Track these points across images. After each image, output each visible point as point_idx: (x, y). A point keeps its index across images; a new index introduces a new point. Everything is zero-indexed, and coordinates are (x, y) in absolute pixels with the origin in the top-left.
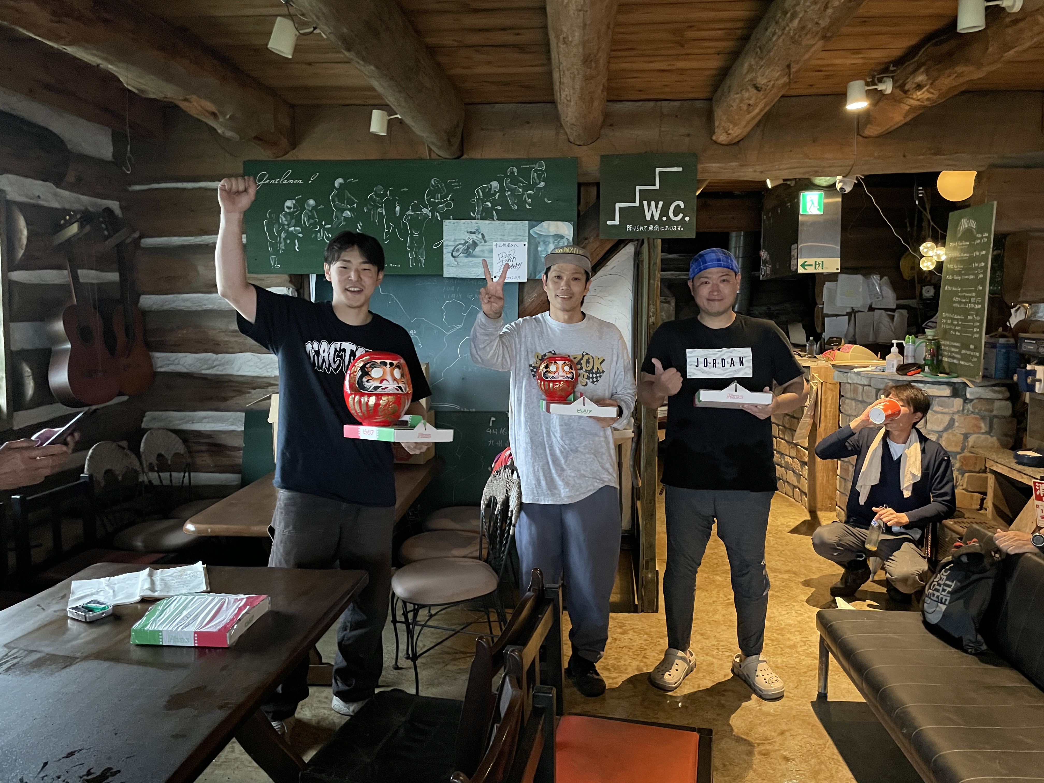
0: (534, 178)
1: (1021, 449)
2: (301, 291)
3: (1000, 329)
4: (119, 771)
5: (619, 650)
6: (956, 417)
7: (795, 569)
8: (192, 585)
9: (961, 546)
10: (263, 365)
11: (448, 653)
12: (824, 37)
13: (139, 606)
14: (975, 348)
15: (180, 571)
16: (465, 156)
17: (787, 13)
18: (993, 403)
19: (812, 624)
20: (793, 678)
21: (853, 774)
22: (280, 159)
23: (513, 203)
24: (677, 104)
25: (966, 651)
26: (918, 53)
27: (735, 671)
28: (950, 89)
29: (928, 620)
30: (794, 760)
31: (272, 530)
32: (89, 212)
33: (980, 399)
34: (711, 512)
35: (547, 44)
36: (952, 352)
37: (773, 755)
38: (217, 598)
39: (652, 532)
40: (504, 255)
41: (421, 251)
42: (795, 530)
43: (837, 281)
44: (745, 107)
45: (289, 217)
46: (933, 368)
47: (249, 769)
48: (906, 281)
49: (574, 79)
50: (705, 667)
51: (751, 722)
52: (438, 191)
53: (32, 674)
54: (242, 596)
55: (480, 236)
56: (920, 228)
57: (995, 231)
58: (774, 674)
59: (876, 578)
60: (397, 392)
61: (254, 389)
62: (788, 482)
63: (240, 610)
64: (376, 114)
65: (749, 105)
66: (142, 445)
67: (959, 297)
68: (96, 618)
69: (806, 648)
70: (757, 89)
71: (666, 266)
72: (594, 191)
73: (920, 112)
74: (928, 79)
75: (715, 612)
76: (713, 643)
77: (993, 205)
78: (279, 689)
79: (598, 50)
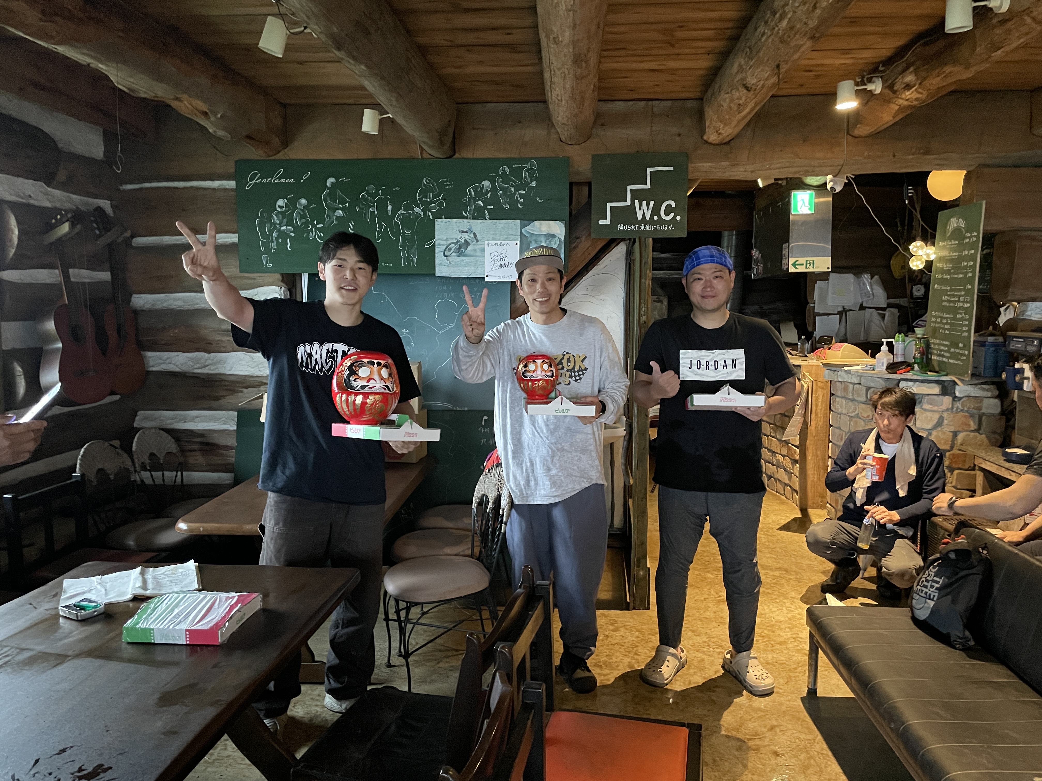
0: (525, 177)
1: (1009, 446)
2: (294, 290)
3: (991, 328)
4: (111, 768)
5: (611, 647)
6: (945, 415)
7: (786, 566)
8: (183, 583)
9: (949, 542)
10: (255, 364)
11: (440, 651)
12: (813, 38)
13: (131, 605)
14: (965, 346)
15: (172, 570)
16: (457, 155)
17: (776, 14)
18: (982, 400)
19: (802, 621)
20: (784, 674)
21: (842, 768)
22: (271, 158)
23: (505, 203)
24: (669, 103)
25: (954, 647)
26: (907, 53)
27: (726, 667)
28: (939, 89)
29: (917, 617)
30: (783, 755)
31: (262, 528)
32: (81, 210)
33: (968, 397)
34: (705, 511)
35: (538, 44)
36: (941, 351)
37: (763, 750)
38: (210, 595)
39: (643, 530)
40: (496, 254)
41: (413, 250)
42: (786, 528)
43: (828, 280)
44: (735, 107)
45: (280, 216)
46: (922, 367)
47: (242, 766)
48: (896, 279)
49: (564, 78)
50: (696, 664)
51: (741, 718)
52: (431, 190)
53: (24, 671)
54: (233, 594)
55: (472, 235)
56: (911, 227)
57: (984, 230)
58: (764, 671)
59: (866, 575)
60: (384, 391)
61: (247, 388)
62: (779, 480)
63: (232, 607)
64: (368, 113)
65: (739, 105)
66: (134, 445)
67: (948, 295)
68: (87, 617)
69: (796, 644)
70: (747, 89)
71: (657, 265)
72: (585, 190)
73: (909, 112)
74: (917, 79)
75: (707, 608)
76: (705, 639)
77: (981, 205)
78: (272, 685)
79: (588, 51)
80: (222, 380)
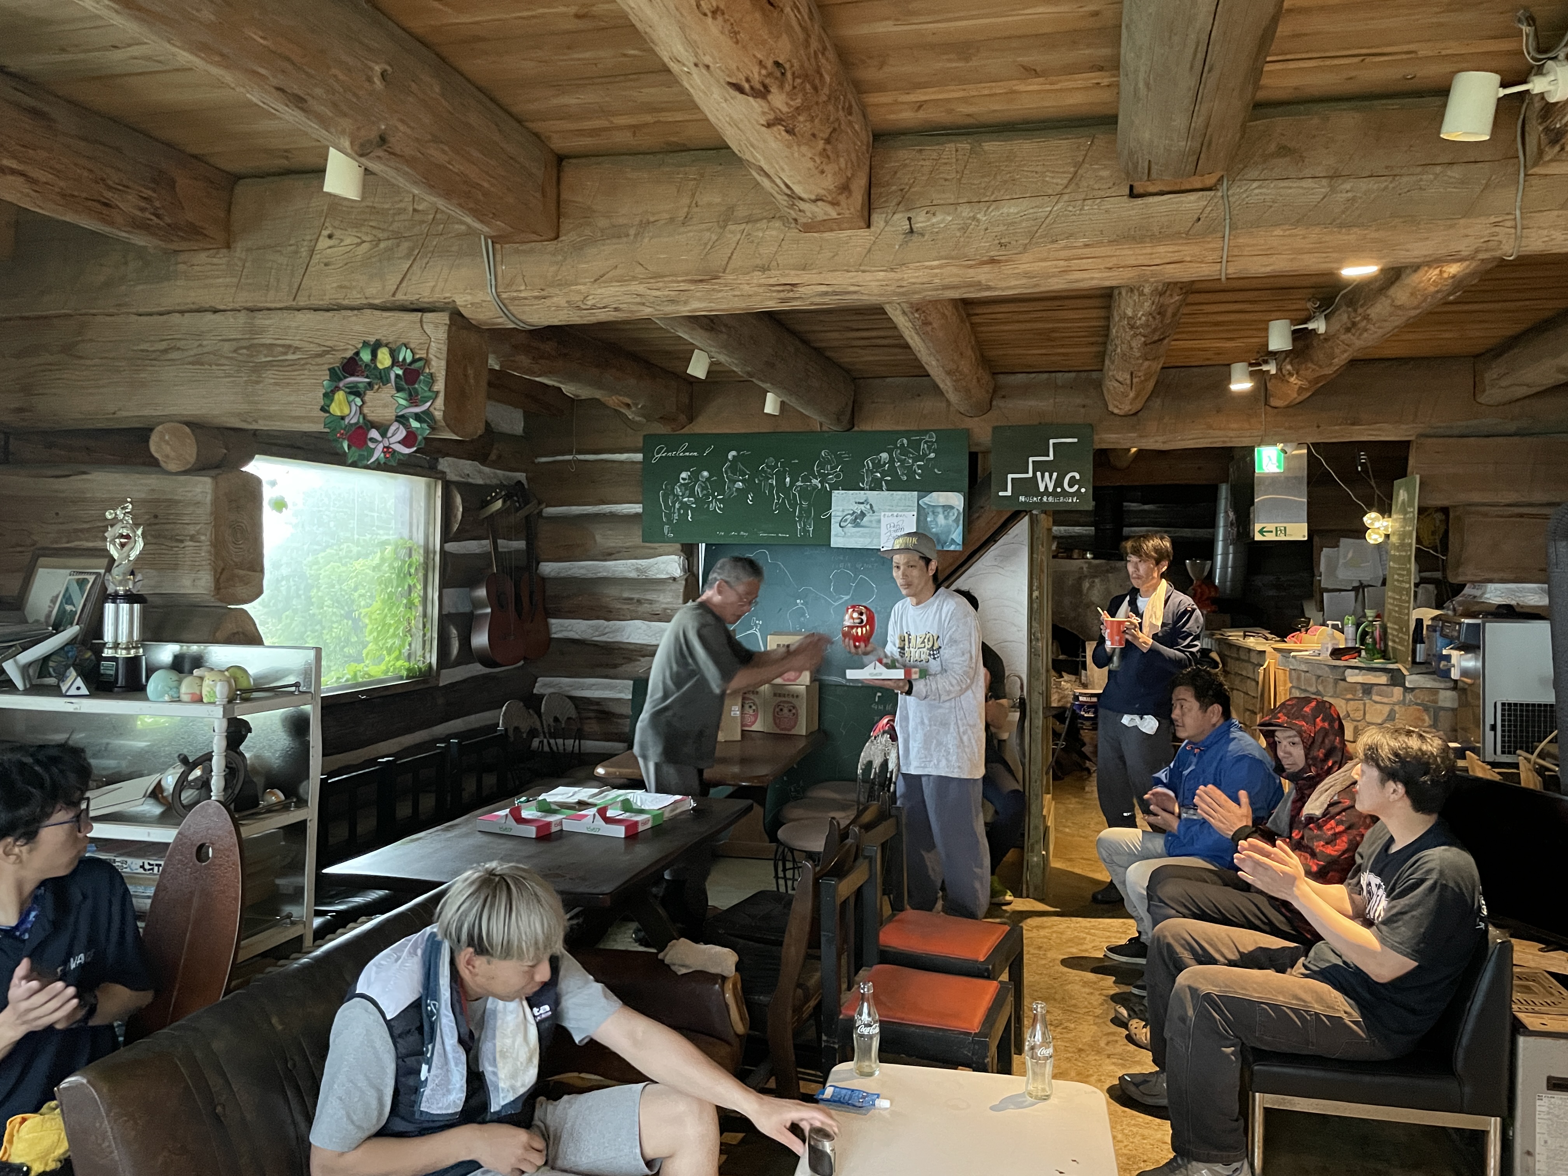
0: (924, 449)
2: (691, 559)
6: (1397, 708)
16: (856, 428)
18: (1437, 693)
22: (677, 433)
23: (903, 474)
24: (1073, 375)
32: (507, 485)
33: (1421, 688)
36: (1394, 636)
40: (892, 525)
41: (809, 521)
45: (683, 488)
46: (1372, 653)
52: (829, 462)
55: (869, 506)
61: (644, 656)
64: (770, 396)
66: (543, 707)
67: (1397, 574)
77: (1416, 479)
80: (620, 649)
